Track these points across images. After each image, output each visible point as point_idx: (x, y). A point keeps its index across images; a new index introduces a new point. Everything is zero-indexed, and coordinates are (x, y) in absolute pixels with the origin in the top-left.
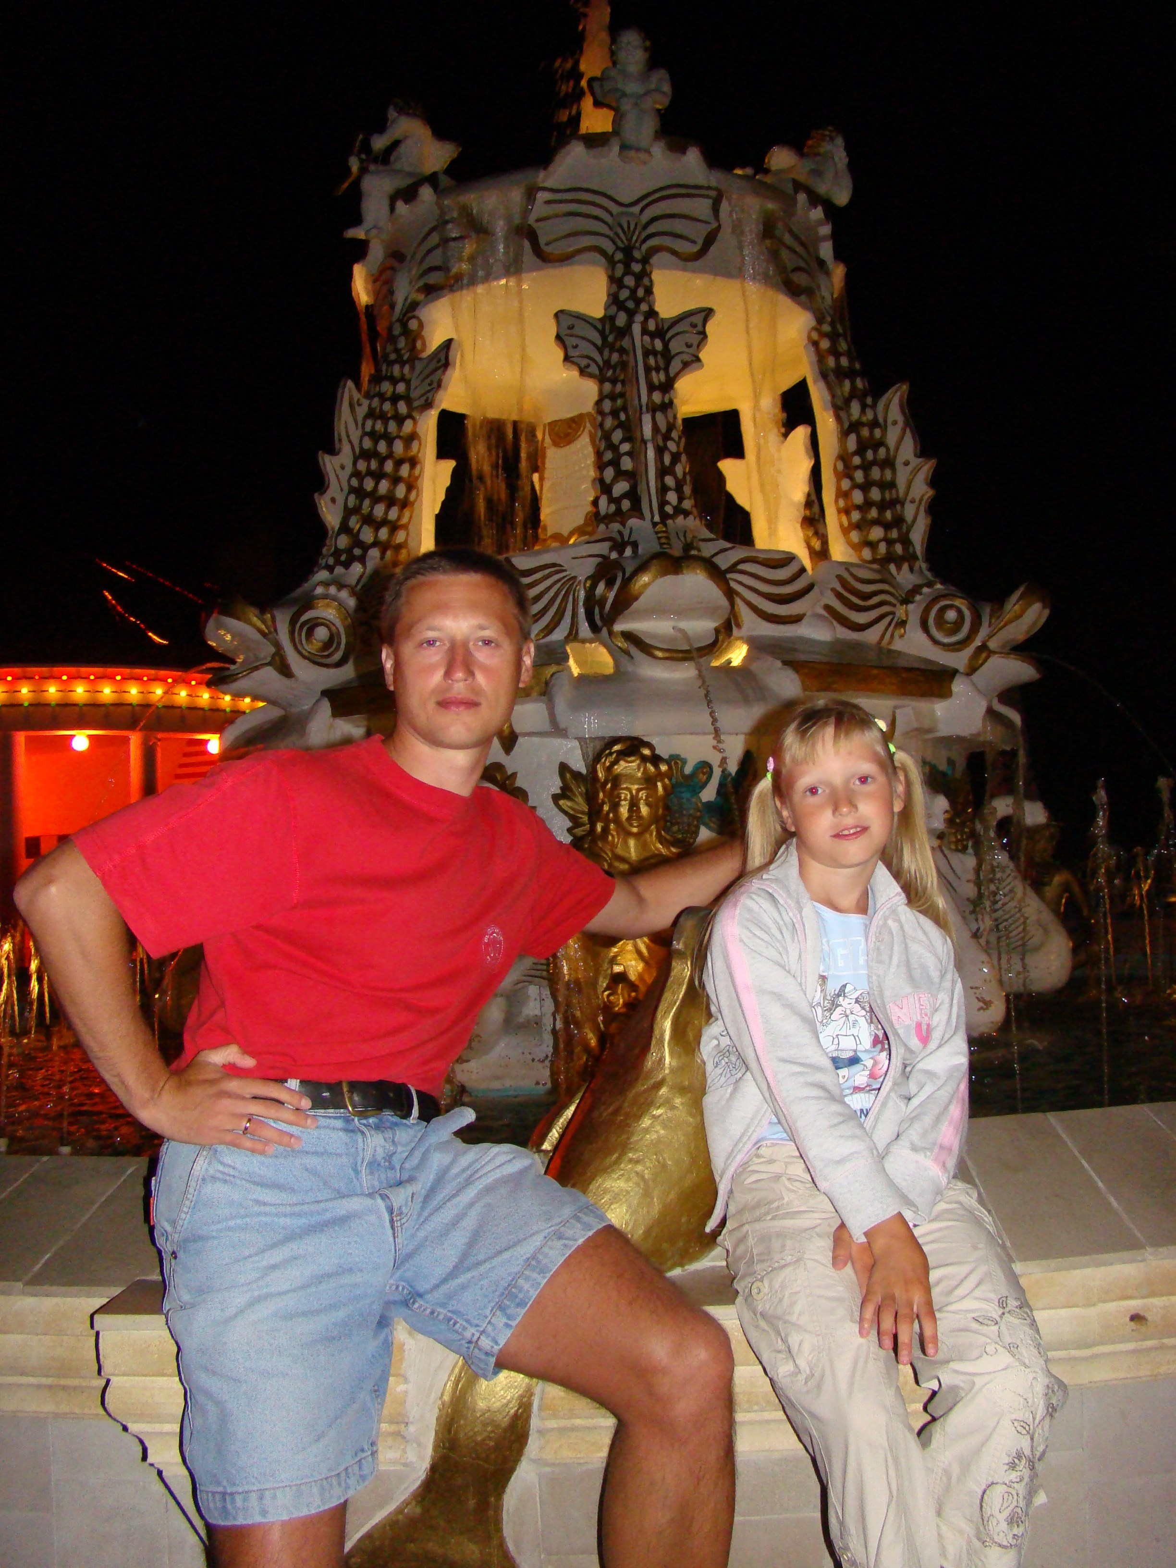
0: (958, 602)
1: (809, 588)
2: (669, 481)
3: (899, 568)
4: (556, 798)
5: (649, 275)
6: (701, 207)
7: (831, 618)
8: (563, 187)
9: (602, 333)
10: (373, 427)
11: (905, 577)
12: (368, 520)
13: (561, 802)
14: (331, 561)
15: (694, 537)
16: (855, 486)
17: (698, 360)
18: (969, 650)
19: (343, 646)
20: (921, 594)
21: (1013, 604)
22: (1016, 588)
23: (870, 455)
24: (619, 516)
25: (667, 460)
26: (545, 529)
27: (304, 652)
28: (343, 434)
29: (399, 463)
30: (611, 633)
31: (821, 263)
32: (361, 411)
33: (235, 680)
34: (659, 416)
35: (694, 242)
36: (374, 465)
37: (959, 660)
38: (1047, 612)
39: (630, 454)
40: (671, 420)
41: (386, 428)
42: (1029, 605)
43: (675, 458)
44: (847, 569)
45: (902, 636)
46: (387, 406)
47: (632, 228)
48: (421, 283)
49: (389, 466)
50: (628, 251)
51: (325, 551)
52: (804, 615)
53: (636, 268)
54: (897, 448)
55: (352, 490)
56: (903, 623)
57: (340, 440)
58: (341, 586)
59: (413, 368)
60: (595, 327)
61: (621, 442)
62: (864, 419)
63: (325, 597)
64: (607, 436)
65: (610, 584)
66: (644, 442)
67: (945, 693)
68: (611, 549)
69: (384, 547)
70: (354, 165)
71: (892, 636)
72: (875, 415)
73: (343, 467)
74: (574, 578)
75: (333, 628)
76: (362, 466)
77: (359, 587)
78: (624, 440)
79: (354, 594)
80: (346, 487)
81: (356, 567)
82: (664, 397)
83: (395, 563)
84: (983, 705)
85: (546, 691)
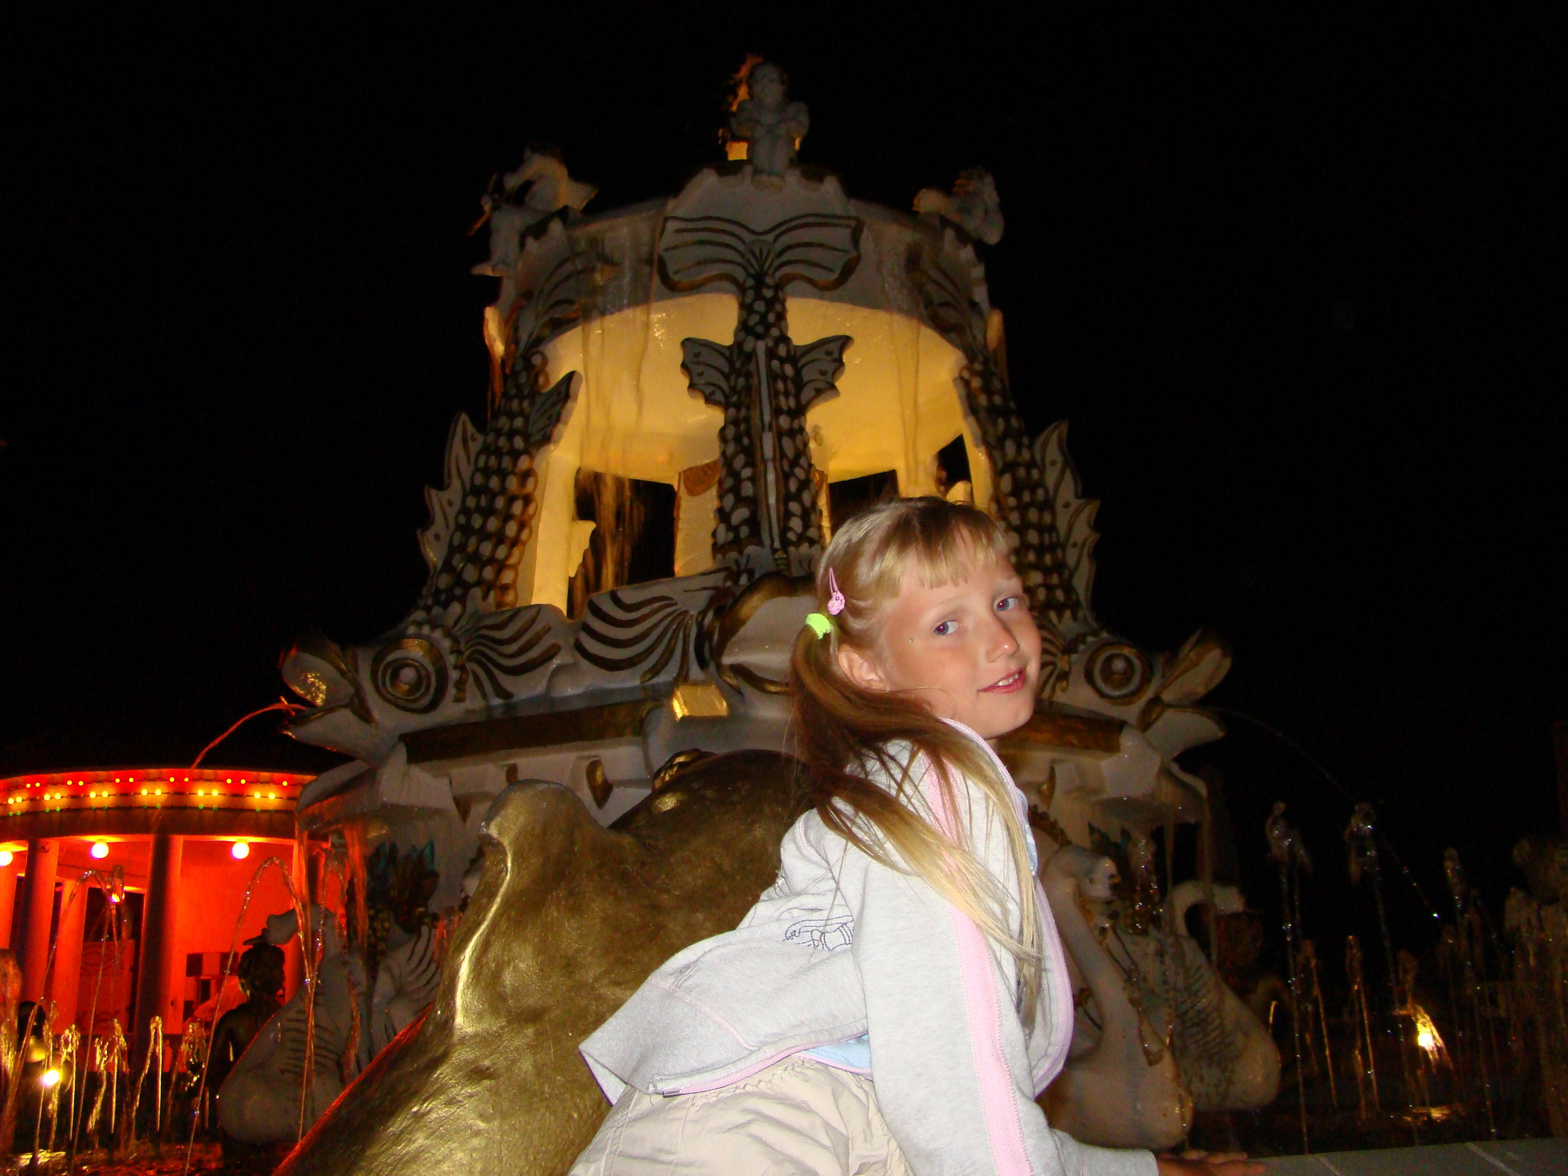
0: (1126, 651)
2: (794, 507)
3: (1060, 616)
5: (783, 302)
6: (840, 236)
8: (695, 216)
9: (730, 361)
10: (487, 462)
11: (1067, 625)
12: (475, 558)
17: (833, 387)
18: (1141, 703)
19: (432, 690)
20: (1085, 643)
21: (1188, 651)
22: (1191, 633)
23: (1026, 497)
24: (737, 544)
25: (793, 486)
27: (387, 694)
28: (454, 468)
29: (512, 499)
30: (719, 667)
31: (974, 305)
32: (475, 447)
34: (786, 442)
35: (831, 270)
36: (483, 501)
37: (1125, 713)
38: (1227, 663)
39: (753, 479)
40: (800, 446)
41: (500, 465)
42: (1208, 652)
45: (1064, 690)
46: (503, 441)
47: (765, 253)
48: (546, 318)
49: (500, 503)
50: (759, 279)
51: (425, 591)
53: (768, 293)
54: (1057, 488)
55: (459, 527)
56: (1065, 675)
57: (449, 477)
58: (434, 626)
59: (532, 403)
60: (722, 354)
61: (743, 468)
62: (1020, 459)
63: (418, 636)
67: (1112, 747)
68: (726, 579)
69: (488, 587)
70: (487, 206)
71: (1054, 690)
72: (1033, 457)
73: (450, 504)
74: (686, 612)
75: (423, 672)
76: (471, 502)
77: (457, 628)
78: (746, 465)
79: (448, 634)
80: (452, 524)
81: (456, 608)
82: (792, 422)
83: (500, 605)
84: (1157, 759)
85: (640, 730)
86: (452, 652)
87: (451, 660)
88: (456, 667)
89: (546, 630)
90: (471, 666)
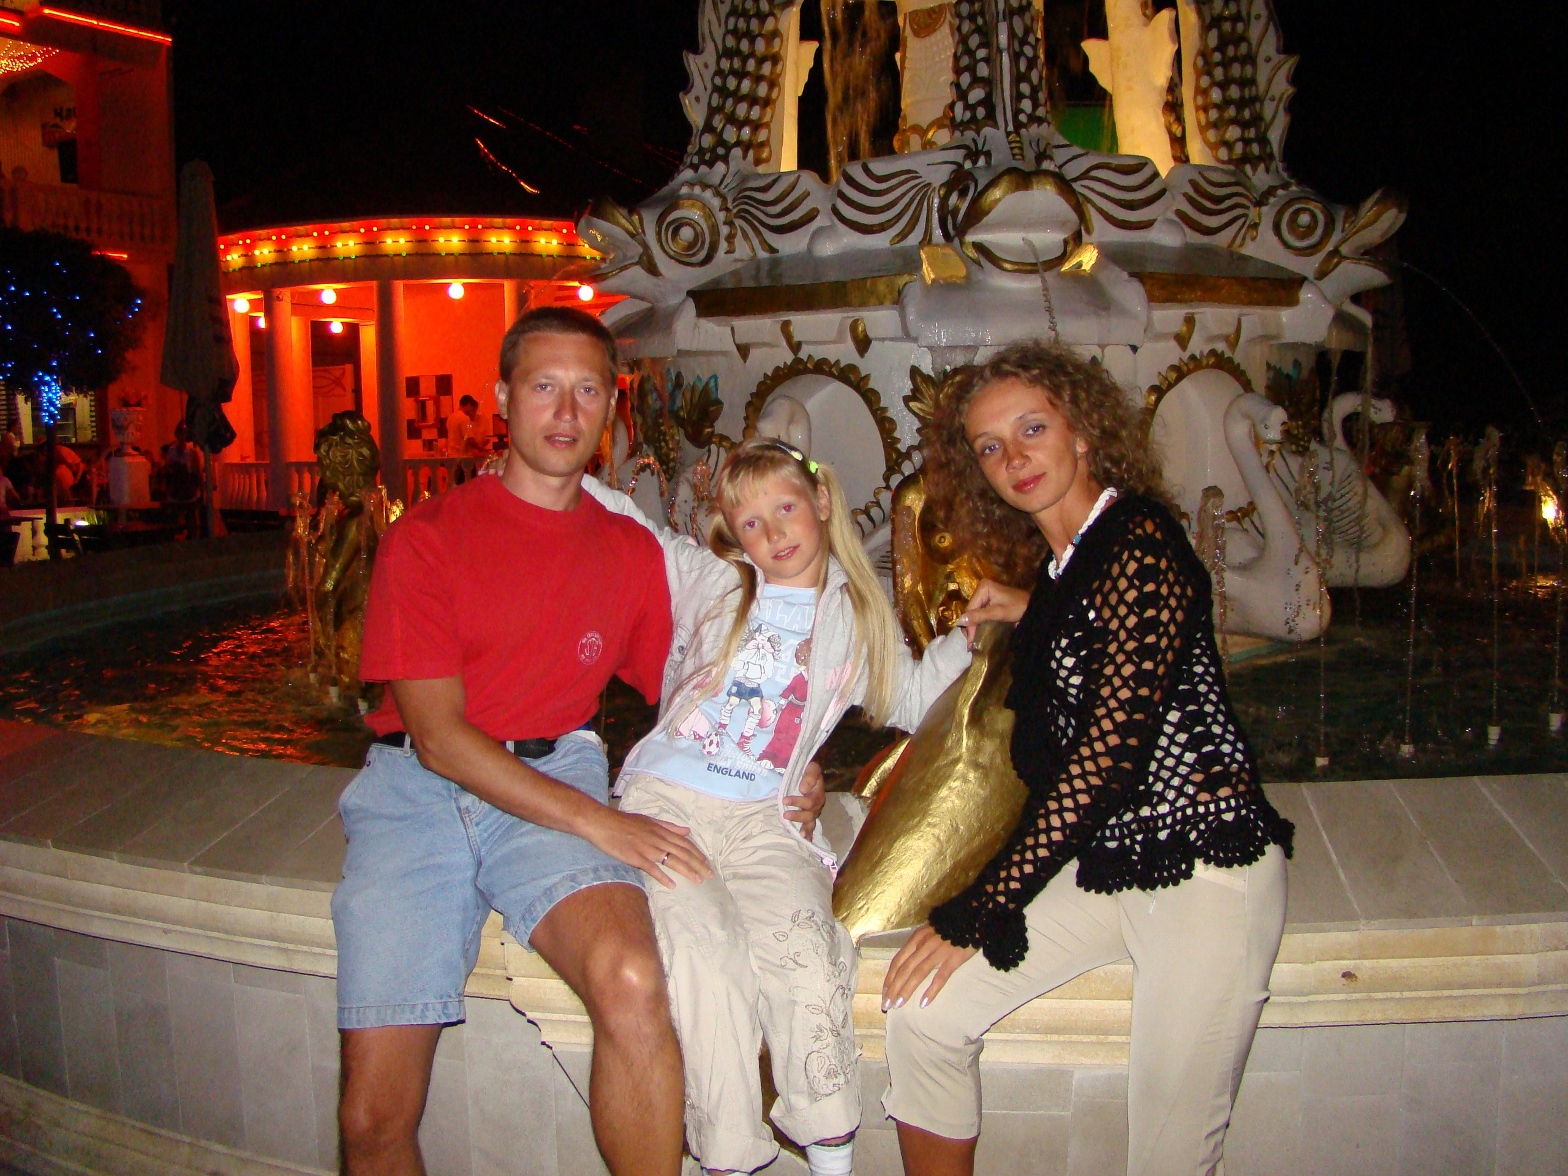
0: (1311, 206)
1: (1161, 193)
2: (1025, 88)
3: (1255, 169)
4: (907, 400)
7: (1182, 224)
10: (736, 24)
11: (1260, 178)
12: (732, 119)
13: (911, 404)
14: (696, 160)
15: (1048, 144)
16: (1214, 84)
18: (1321, 256)
19: (707, 245)
20: (1275, 196)
21: (1368, 209)
22: (1373, 192)
23: (1231, 51)
24: (974, 123)
25: (1023, 67)
26: (905, 119)
27: (670, 251)
28: (707, 32)
29: (761, 61)
30: (962, 243)
32: (724, 9)
33: (607, 279)
36: (737, 63)
37: (1306, 266)
38: (1403, 217)
39: (987, 60)
41: (748, 26)
42: (1384, 210)
43: (1032, 63)
44: (1202, 174)
45: (1253, 239)
46: (749, 4)
49: (751, 65)
51: (690, 148)
52: (1155, 220)
54: (1259, 45)
55: (716, 89)
56: (1255, 226)
57: (704, 39)
58: (705, 186)
61: (978, 47)
62: (1227, 13)
63: (690, 197)
64: (963, 40)
65: (963, 194)
66: (1000, 51)
67: (1291, 301)
68: (966, 157)
69: (746, 146)
71: (1244, 238)
72: (1239, 12)
73: (706, 66)
74: (929, 184)
75: (698, 228)
76: (725, 64)
77: (723, 186)
78: (981, 46)
79: (718, 194)
80: (709, 86)
81: (720, 167)
83: (758, 162)
84: (1330, 313)
85: (898, 300)
86: (721, 210)
87: (721, 216)
88: (725, 223)
89: (806, 195)
90: (738, 222)
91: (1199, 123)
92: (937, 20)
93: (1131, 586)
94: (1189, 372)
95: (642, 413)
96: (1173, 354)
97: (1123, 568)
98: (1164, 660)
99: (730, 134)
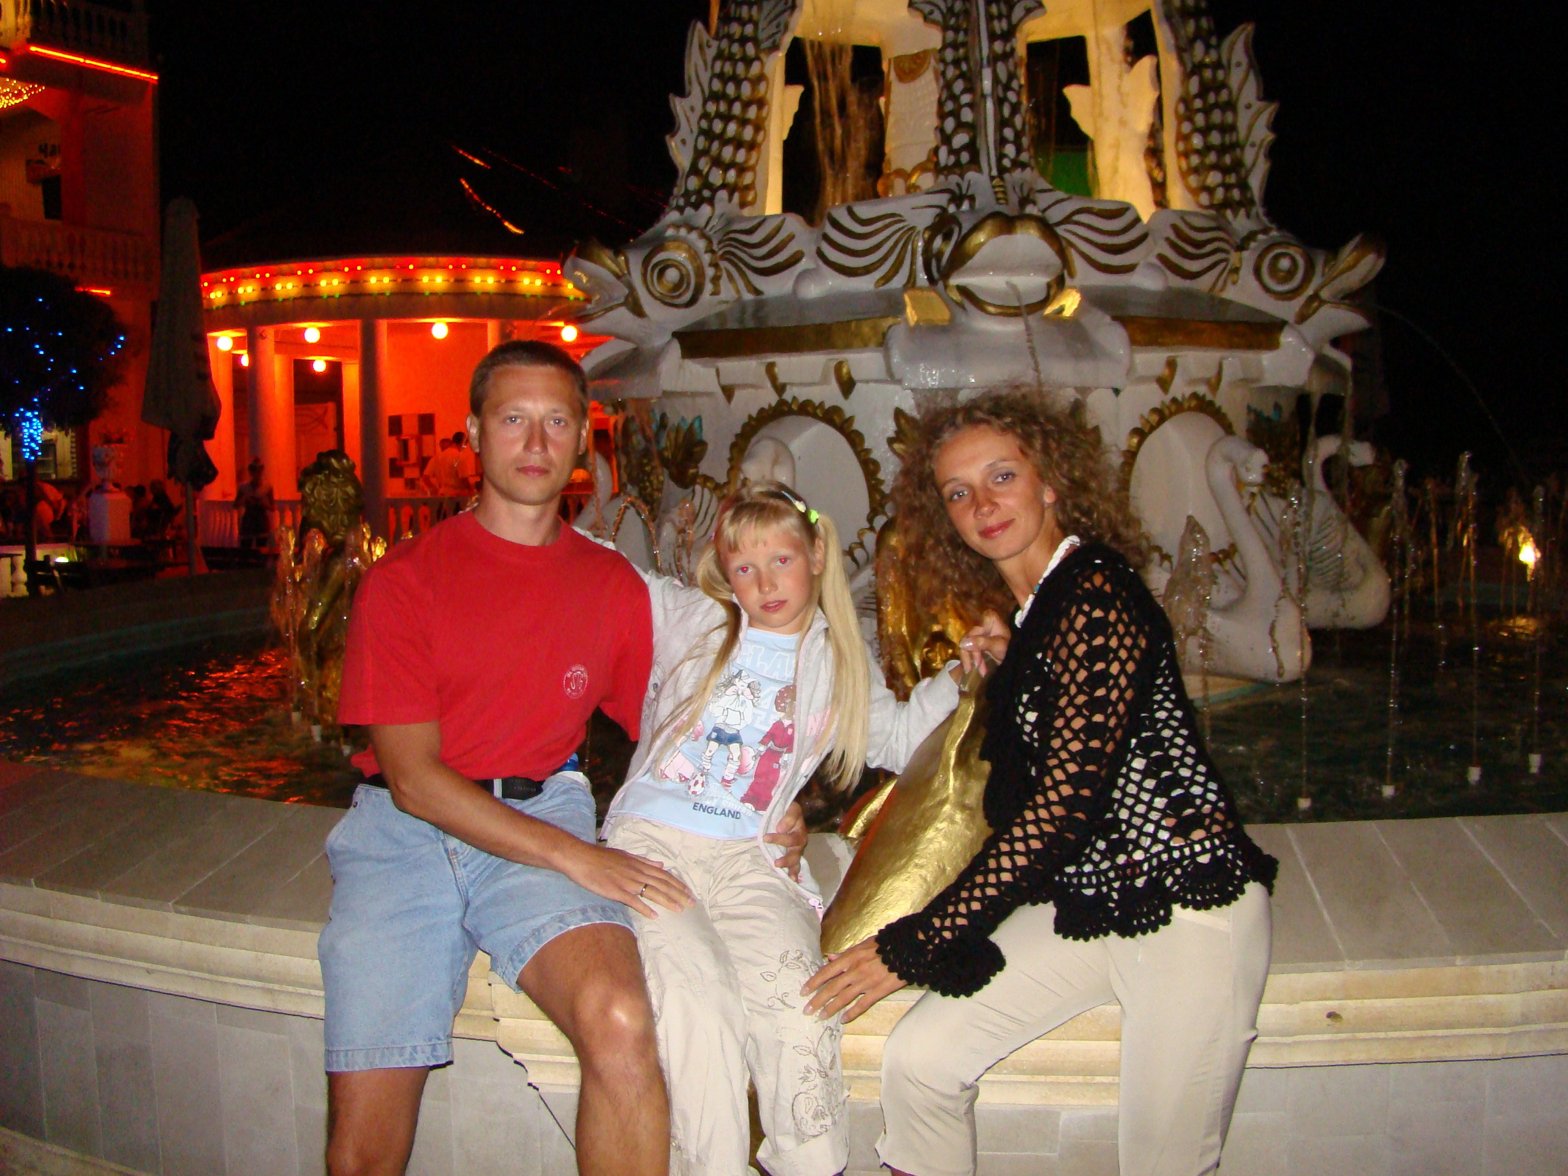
0: (1292, 251)
1: (1143, 238)
2: (1008, 133)
3: (1235, 214)
7: (1163, 268)
10: (722, 68)
11: (1241, 223)
12: (717, 162)
14: (681, 202)
15: (1031, 190)
16: (1196, 130)
17: (1041, 5)
18: (1301, 300)
19: (692, 287)
20: (1255, 241)
21: (1347, 254)
22: (1351, 238)
23: (1211, 98)
24: (958, 168)
25: (1006, 111)
26: (889, 163)
27: (655, 292)
28: (693, 76)
29: (746, 105)
30: (946, 286)
32: (711, 53)
33: (591, 320)
34: (1000, 66)
36: (723, 107)
37: (1286, 310)
38: (1381, 263)
39: (971, 105)
41: (734, 71)
42: (1364, 256)
43: (1015, 108)
44: (1182, 219)
45: (1234, 283)
46: (736, 48)
49: (737, 109)
51: (676, 191)
52: (1137, 264)
54: (1240, 89)
55: (702, 132)
56: (1236, 270)
57: (690, 83)
58: (691, 228)
59: (760, 9)
61: (962, 93)
62: (1207, 60)
63: (676, 239)
64: (948, 86)
65: (947, 237)
66: (984, 97)
67: (1272, 345)
68: (951, 201)
69: (732, 189)
72: (1220, 58)
73: (692, 109)
74: (913, 228)
75: (684, 272)
76: (711, 108)
77: (708, 228)
78: (965, 91)
79: (703, 236)
80: (695, 129)
81: (706, 209)
82: (1005, 46)
83: (743, 204)
84: (1310, 357)
85: (883, 342)
86: (706, 252)
87: (707, 258)
88: (711, 265)
89: (791, 238)
90: (724, 264)
91: (1180, 168)
92: (921, 65)
93: (1080, 640)
94: (1172, 414)
95: (627, 454)
96: (1154, 397)
97: (1072, 623)
98: (1115, 712)
99: (716, 177)
